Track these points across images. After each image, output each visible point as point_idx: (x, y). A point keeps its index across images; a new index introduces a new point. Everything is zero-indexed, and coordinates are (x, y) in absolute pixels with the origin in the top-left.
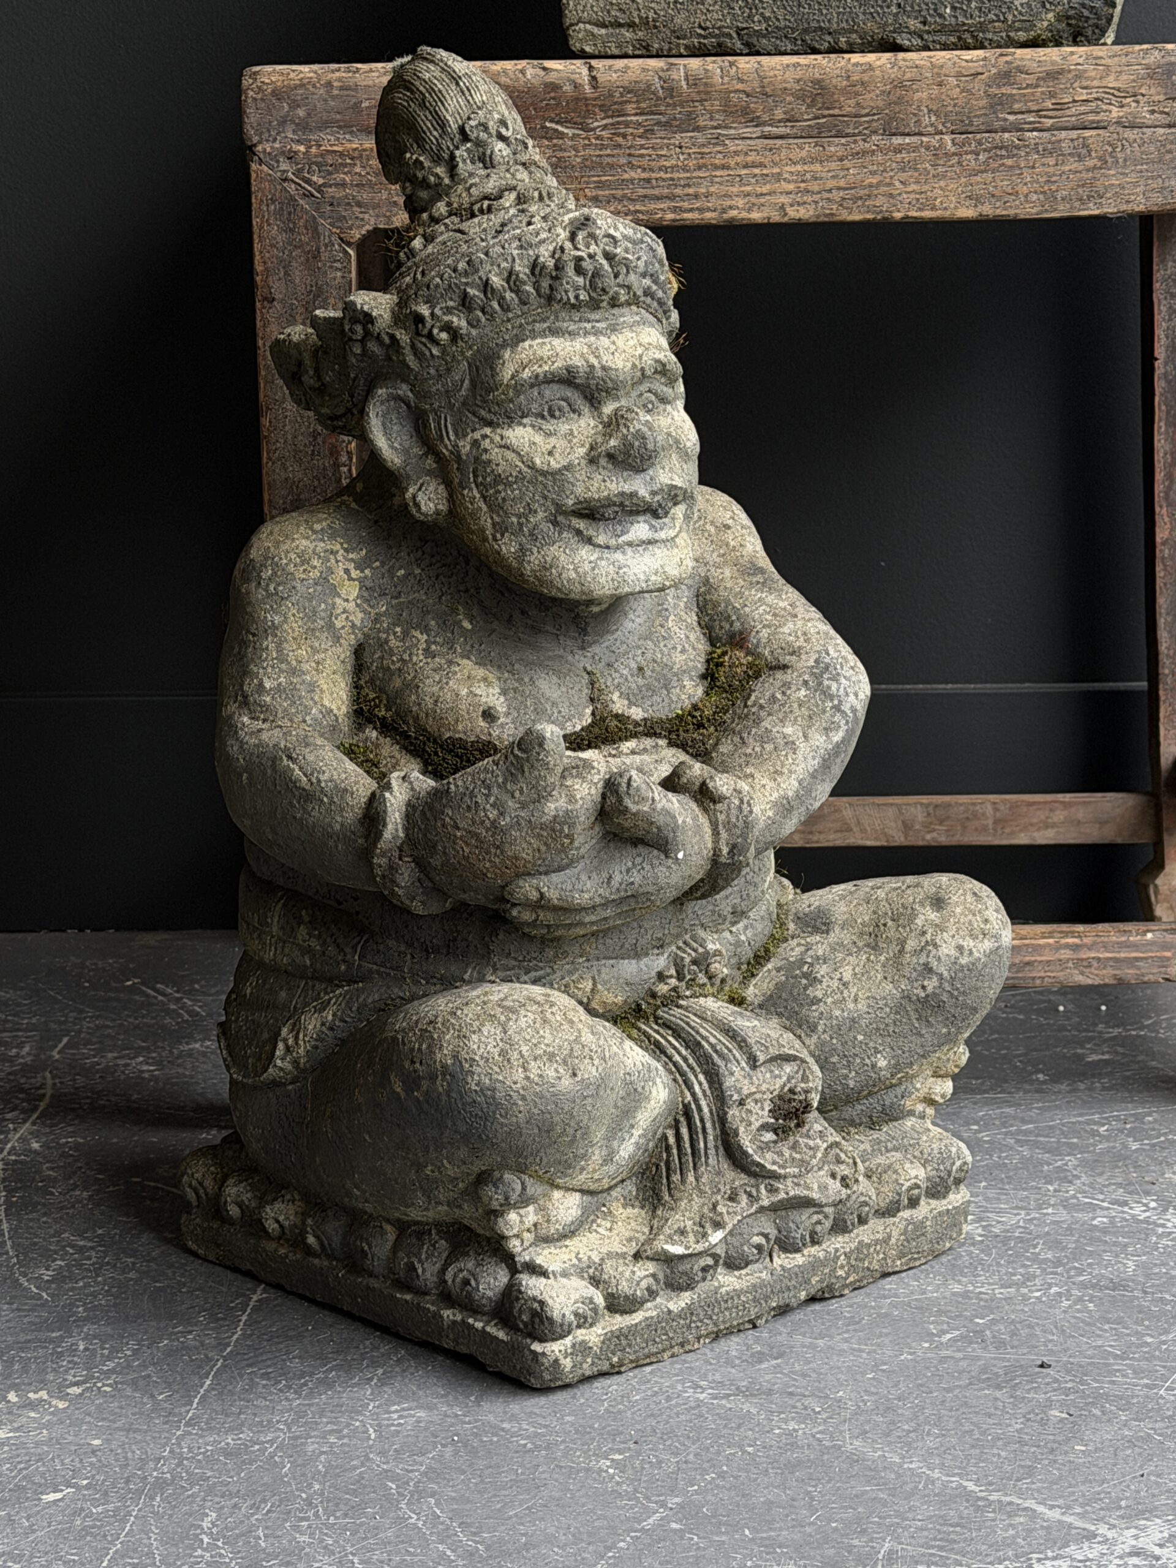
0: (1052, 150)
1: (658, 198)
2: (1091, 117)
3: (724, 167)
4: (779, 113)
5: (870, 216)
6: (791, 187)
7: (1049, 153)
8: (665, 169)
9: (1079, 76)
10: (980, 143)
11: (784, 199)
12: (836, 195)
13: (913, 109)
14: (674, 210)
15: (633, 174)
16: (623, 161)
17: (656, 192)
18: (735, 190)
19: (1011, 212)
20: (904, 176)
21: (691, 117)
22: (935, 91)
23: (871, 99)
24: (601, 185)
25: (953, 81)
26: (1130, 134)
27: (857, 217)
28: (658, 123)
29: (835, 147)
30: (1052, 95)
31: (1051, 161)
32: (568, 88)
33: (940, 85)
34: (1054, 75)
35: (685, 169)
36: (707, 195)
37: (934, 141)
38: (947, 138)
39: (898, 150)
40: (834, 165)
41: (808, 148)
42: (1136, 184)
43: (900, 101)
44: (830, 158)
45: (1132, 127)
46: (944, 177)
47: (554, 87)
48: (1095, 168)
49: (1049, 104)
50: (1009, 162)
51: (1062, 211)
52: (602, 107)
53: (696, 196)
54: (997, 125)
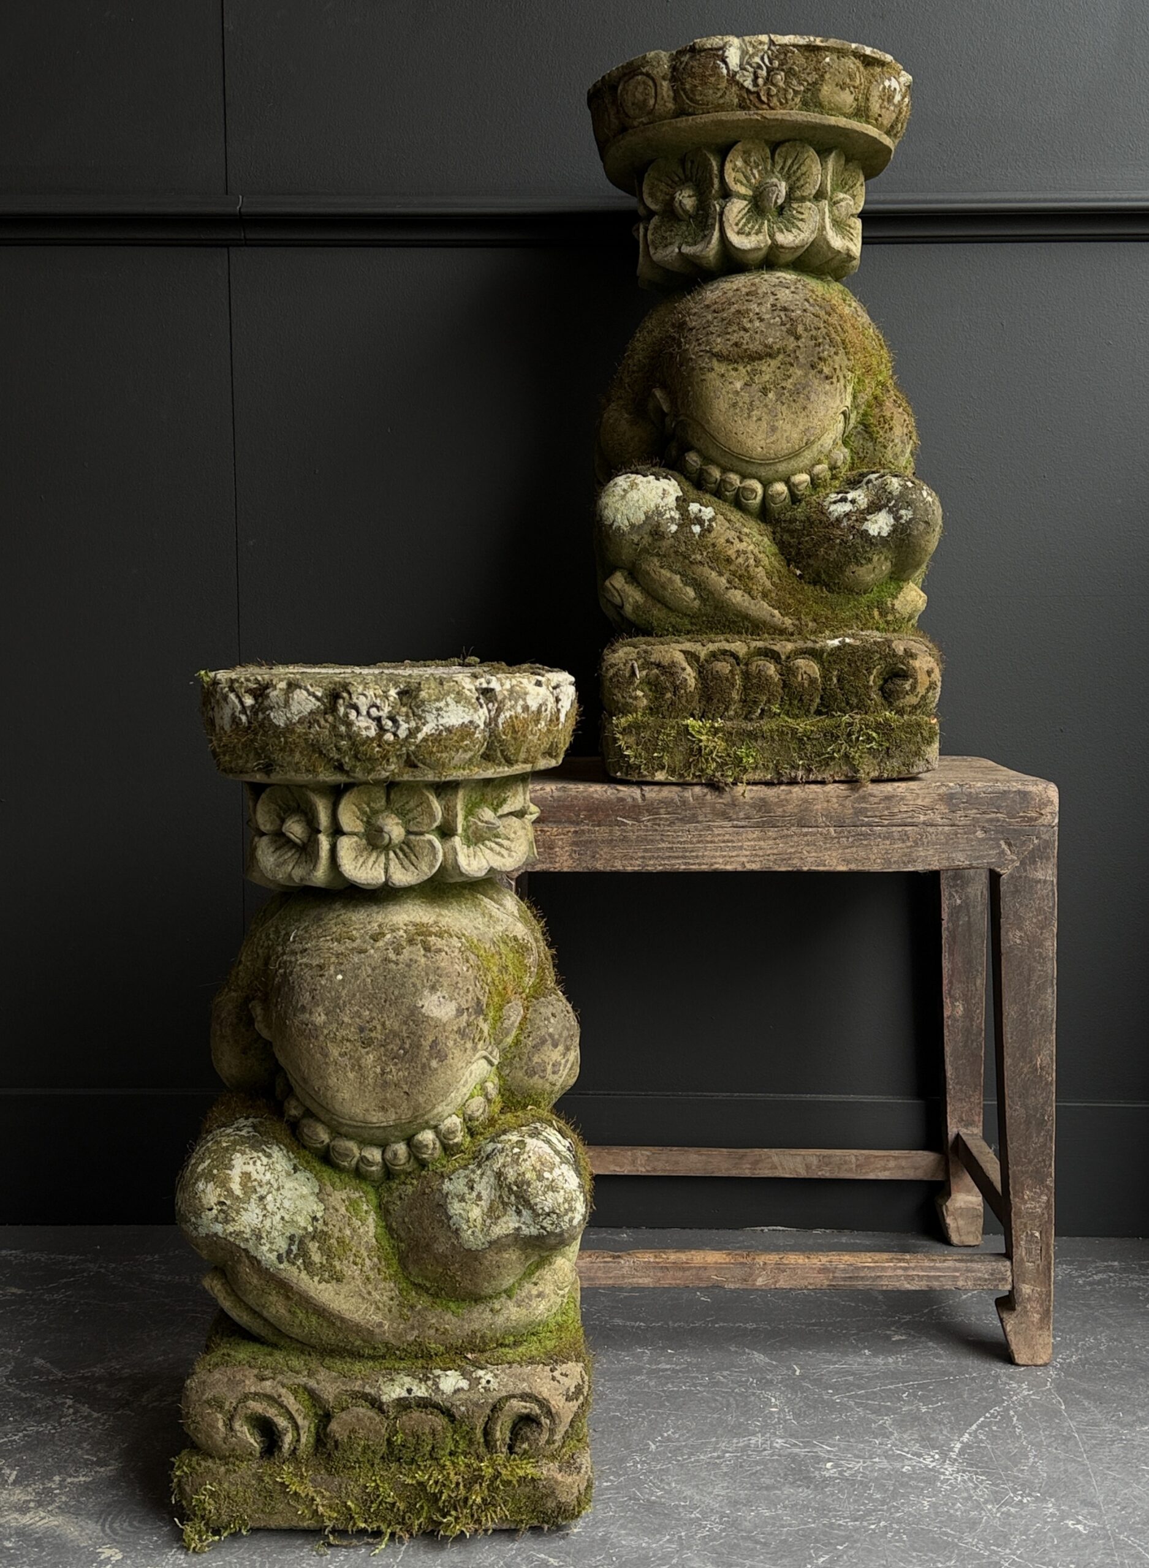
0: (888, 836)
1: (677, 858)
2: (909, 820)
3: (712, 842)
4: (742, 815)
5: (790, 869)
6: (748, 853)
7: (886, 838)
8: (681, 843)
9: (902, 799)
10: (849, 832)
11: (745, 859)
12: (772, 858)
13: (813, 814)
14: (685, 864)
15: (663, 845)
16: (658, 838)
17: (676, 854)
18: (718, 854)
19: (866, 868)
20: (808, 848)
21: (694, 816)
22: (825, 804)
23: (789, 808)
24: (646, 850)
25: (835, 800)
26: (930, 829)
27: (783, 869)
28: (677, 819)
29: (772, 832)
30: (888, 808)
31: (888, 842)
32: (629, 800)
33: (828, 801)
34: (888, 798)
35: (691, 843)
36: (703, 856)
37: (825, 831)
38: (832, 830)
39: (805, 835)
40: (771, 842)
41: (757, 833)
42: (934, 856)
43: (806, 810)
44: (769, 838)
45: (932, 825)
46: (830, 849)
47: (622, 800)
48: (911, 846)
49: (886, 813)
50: (865, 842)
51: (894, 868)
52: (647, 810)
53: (697, 857)
54: (859, 823)
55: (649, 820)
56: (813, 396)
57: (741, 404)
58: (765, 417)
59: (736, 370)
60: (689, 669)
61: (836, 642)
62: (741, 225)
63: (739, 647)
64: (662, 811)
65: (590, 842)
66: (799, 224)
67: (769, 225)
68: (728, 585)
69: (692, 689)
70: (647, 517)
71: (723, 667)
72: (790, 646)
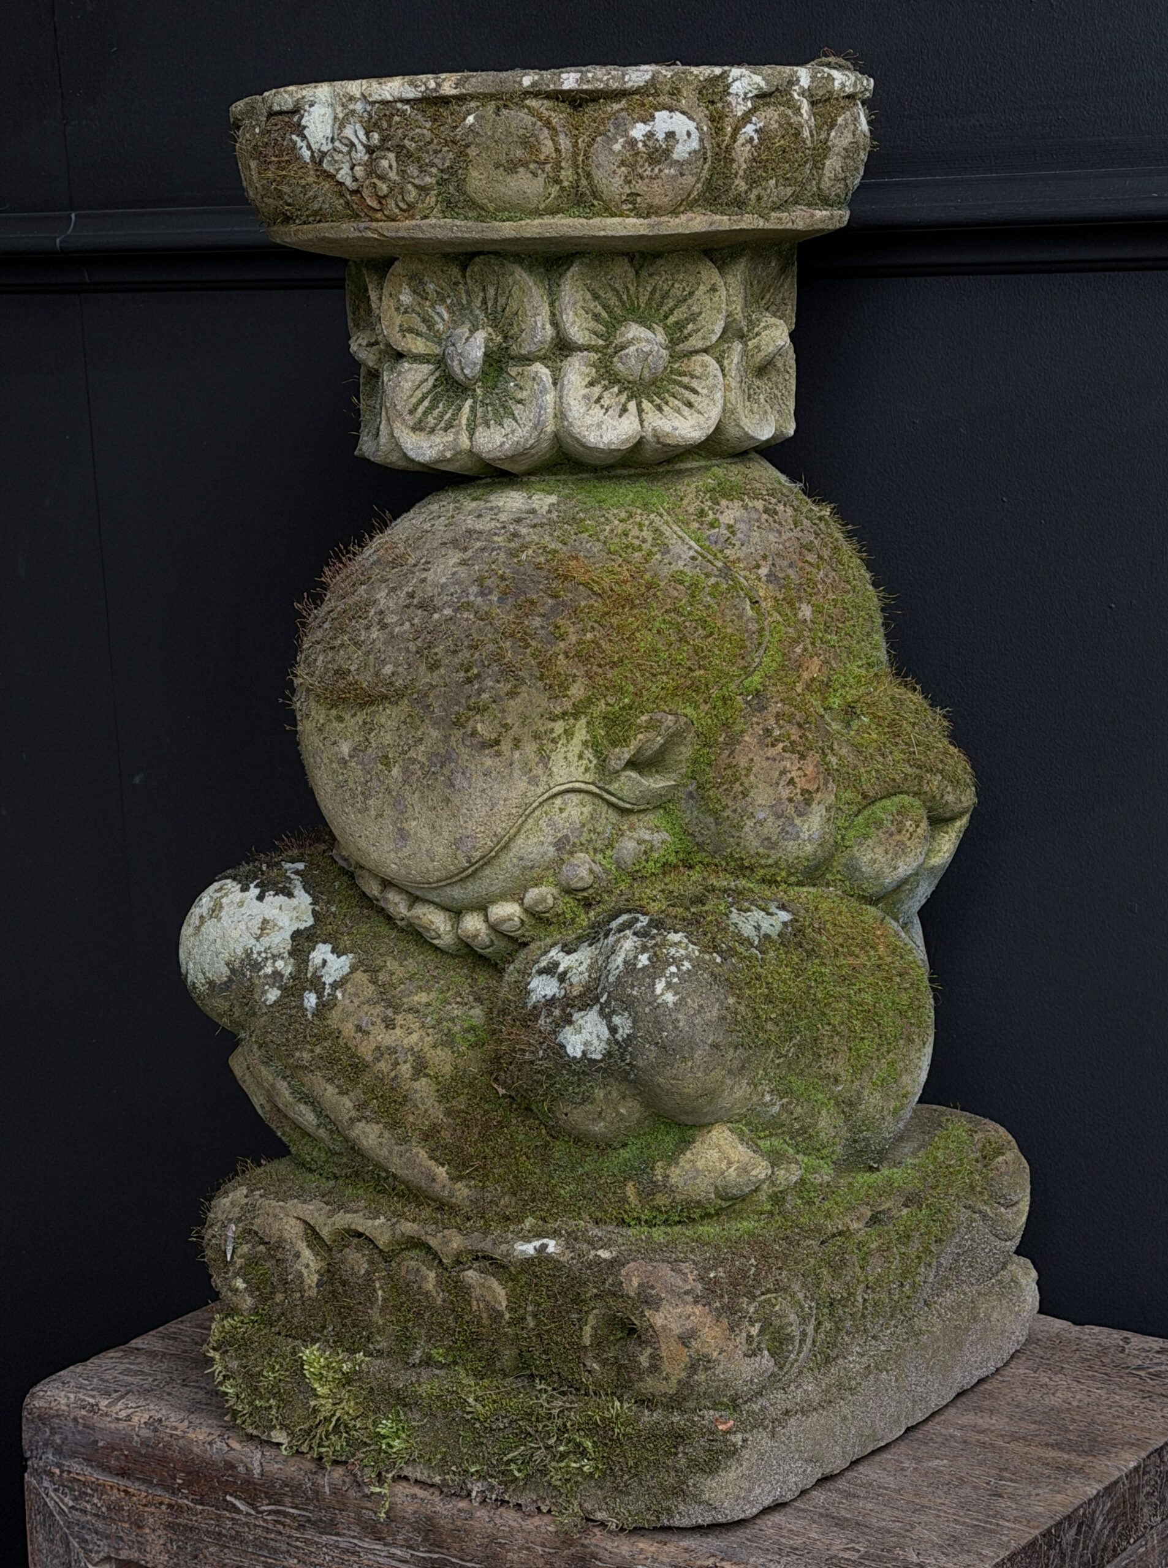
55: (270, 1513)
56: (459, 780)
57: (351, 785)
58: (388, 812)
59: (340, 719)
60: (307, 1254)
61: (529, 1249)
62: (421, 410)
63: (378, 1228)
64: (287, 1500)
65: (191, 1529)
66: (518, 409)
67: (473, 410)
68: (354, 1114)
69: (313, 1293)
70: (233, 971)
71: (357, 1261)
72: (457, 1242)
